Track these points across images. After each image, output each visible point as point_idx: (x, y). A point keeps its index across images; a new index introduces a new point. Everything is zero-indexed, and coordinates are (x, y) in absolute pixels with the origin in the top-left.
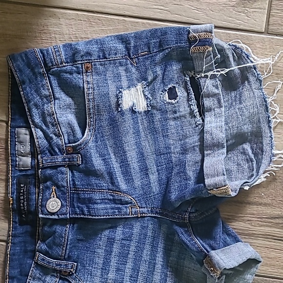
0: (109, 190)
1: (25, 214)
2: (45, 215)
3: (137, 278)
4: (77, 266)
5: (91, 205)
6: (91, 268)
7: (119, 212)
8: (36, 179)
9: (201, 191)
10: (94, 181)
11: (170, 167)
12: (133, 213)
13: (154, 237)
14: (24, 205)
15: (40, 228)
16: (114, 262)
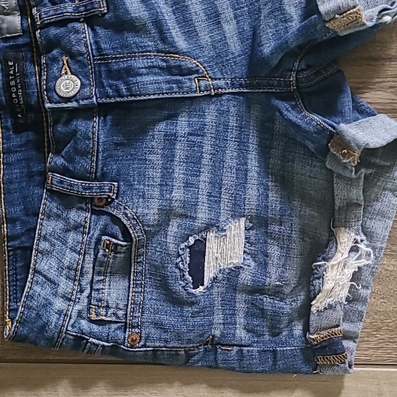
0: (158, 52)
1: (22, 113)
2: (55, 103)
3: (220, 198)
4: (118, 187)
5: (131, 79)
6: (142, 187)
7: (179, 88)
8: (33, 52)
9: (313, 26)
10: (131, 39)
11: (255, 10)
12: (202, 88)
13: (241, 128)
14: (18, 96)
15: (50, 130)
16: (179, 172)
